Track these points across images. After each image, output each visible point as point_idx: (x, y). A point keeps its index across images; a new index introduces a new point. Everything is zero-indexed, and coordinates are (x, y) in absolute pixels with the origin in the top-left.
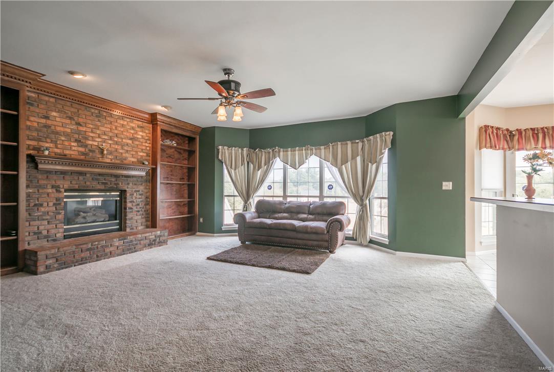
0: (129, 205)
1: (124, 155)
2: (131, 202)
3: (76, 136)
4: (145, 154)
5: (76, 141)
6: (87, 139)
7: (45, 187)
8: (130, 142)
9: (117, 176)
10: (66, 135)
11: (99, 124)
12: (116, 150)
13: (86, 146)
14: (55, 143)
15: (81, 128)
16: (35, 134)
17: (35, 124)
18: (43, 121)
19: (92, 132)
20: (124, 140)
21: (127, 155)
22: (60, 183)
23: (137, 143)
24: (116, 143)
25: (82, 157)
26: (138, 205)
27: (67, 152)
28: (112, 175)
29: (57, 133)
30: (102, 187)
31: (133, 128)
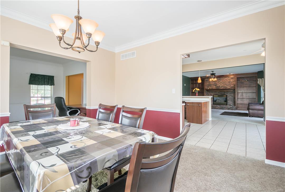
0: (228, 99)
1: (226, 87)
2: (229, 98)
3: (215, 84)
4: (233, 85)
5: (215, 85)
6: (217, 85)
7: (209, 95)
8: (228, 83)
9: (224, 92)
10: (213, 85)
11: (219, 81)
12: (224, 86)
13: (217, 86)
14: (211, 86)
15: (216, 83)
16: (208, 86)
17: (208, 84)
18: (209, 83)
19: (218, 83)
20: (227, 83)
21: (227, 86)
22: (212, 94)
23: (231, 83)
24: (225, 84)
25: (216, 89)
26: (231, 99)
27: (213, 88)
28: (223, 92)
29: (211, 85)
30: (221, 95)
31: (230, 79)
